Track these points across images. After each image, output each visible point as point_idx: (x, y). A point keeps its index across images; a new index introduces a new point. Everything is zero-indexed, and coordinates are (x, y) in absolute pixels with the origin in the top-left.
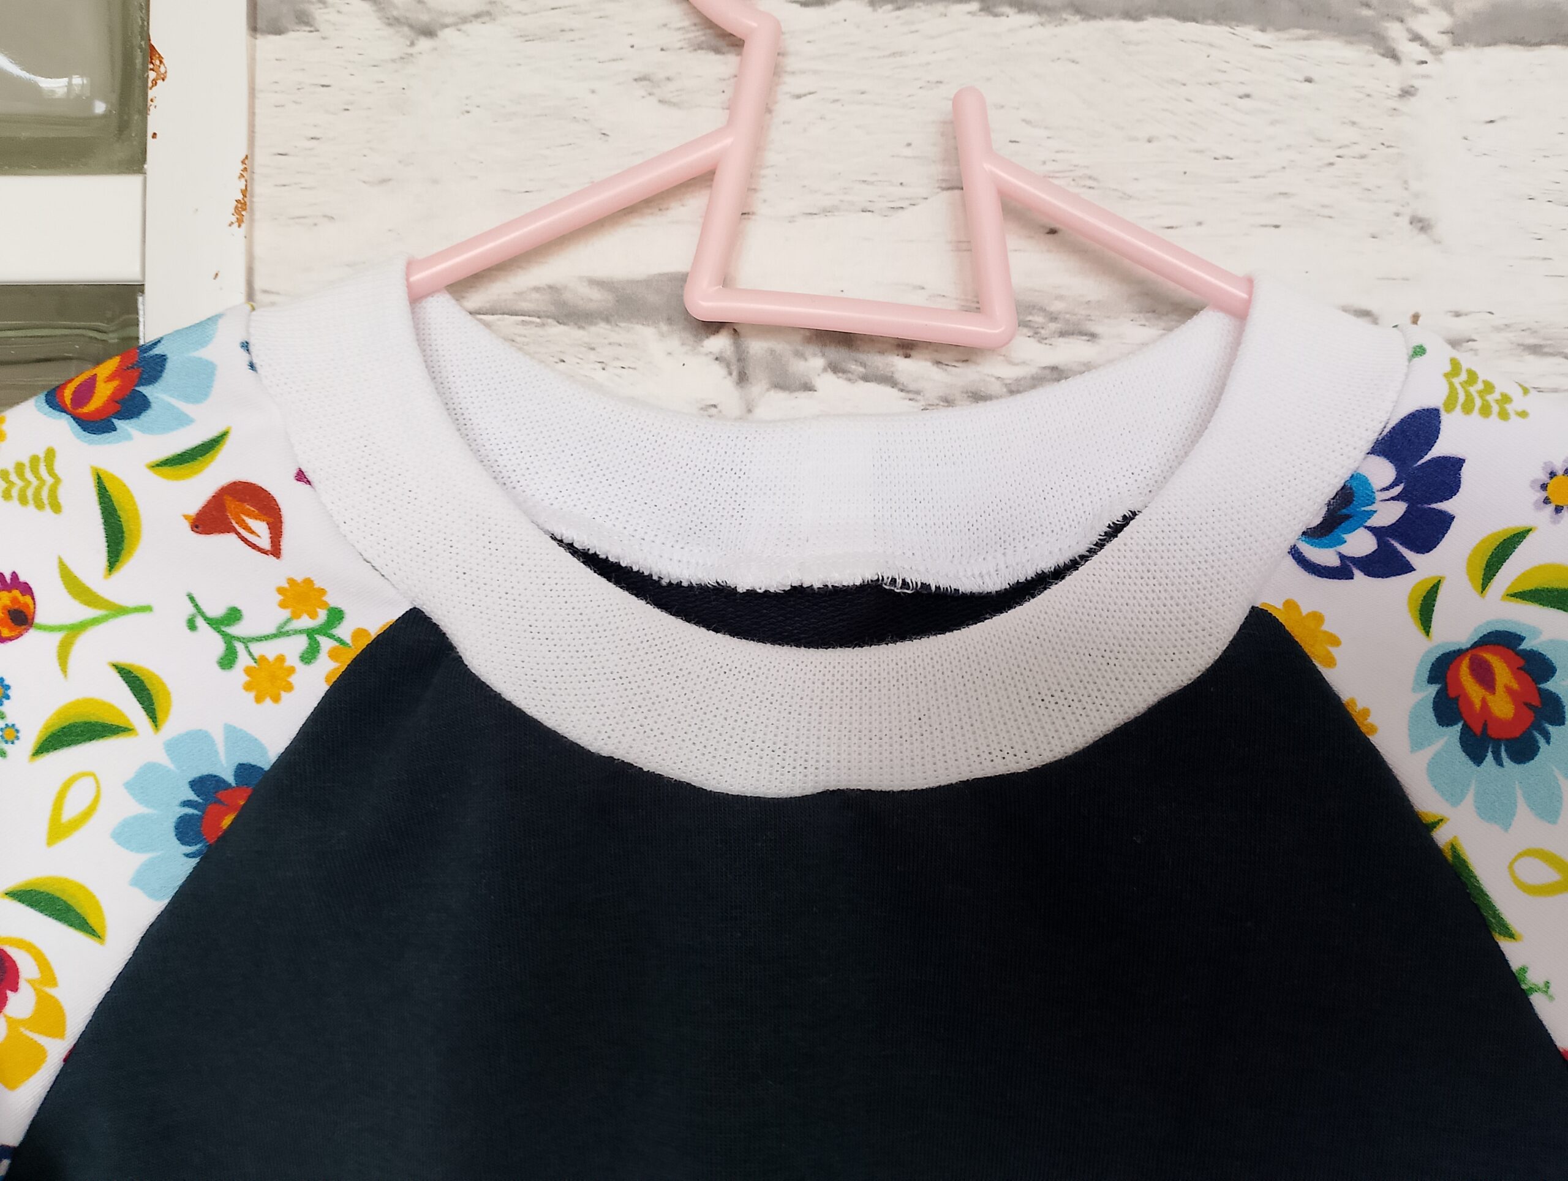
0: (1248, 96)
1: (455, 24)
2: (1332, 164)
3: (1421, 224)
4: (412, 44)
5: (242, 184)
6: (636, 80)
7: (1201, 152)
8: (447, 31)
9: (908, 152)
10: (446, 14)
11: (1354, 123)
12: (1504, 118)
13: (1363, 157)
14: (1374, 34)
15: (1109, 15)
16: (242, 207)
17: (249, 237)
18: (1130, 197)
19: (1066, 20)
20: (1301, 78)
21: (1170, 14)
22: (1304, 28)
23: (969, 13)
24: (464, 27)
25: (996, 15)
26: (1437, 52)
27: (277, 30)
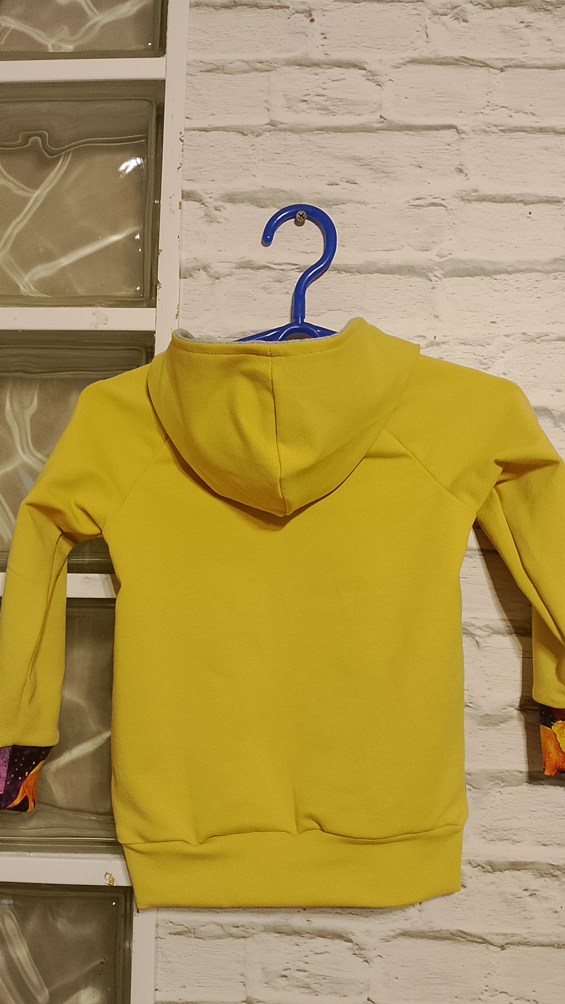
0: (396, 290)
1: (224, 277)
2: (415, 304)
3: (436, 317)
4: (214, 281)
5: (177, 310)
6: (263, 288)
7: (386, 302)
8: (222, 279)
9: (321, 303)
10: (222, 275)
11: (421, 295)
12: (456, 293)
13: (423, 302)
14: (425, 275)
15: (366, 273)
16: (177, 315)
17: (178, 321)
18: (370, 312)
19: (356, 275)
20: (409, 285)
21: (379, 273)
22: (410, 274)
23: (335, 273)
24: (226, 277)
25: (341, 274)
26: (440, 279)
27: (185, 278)
